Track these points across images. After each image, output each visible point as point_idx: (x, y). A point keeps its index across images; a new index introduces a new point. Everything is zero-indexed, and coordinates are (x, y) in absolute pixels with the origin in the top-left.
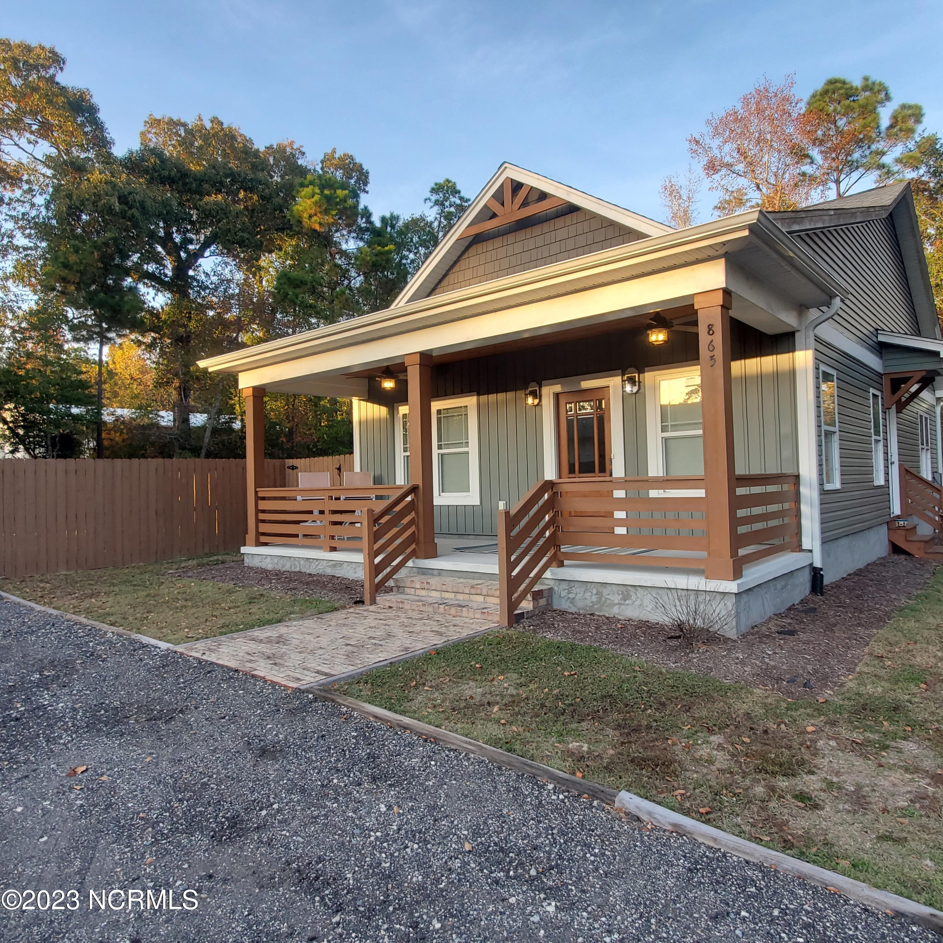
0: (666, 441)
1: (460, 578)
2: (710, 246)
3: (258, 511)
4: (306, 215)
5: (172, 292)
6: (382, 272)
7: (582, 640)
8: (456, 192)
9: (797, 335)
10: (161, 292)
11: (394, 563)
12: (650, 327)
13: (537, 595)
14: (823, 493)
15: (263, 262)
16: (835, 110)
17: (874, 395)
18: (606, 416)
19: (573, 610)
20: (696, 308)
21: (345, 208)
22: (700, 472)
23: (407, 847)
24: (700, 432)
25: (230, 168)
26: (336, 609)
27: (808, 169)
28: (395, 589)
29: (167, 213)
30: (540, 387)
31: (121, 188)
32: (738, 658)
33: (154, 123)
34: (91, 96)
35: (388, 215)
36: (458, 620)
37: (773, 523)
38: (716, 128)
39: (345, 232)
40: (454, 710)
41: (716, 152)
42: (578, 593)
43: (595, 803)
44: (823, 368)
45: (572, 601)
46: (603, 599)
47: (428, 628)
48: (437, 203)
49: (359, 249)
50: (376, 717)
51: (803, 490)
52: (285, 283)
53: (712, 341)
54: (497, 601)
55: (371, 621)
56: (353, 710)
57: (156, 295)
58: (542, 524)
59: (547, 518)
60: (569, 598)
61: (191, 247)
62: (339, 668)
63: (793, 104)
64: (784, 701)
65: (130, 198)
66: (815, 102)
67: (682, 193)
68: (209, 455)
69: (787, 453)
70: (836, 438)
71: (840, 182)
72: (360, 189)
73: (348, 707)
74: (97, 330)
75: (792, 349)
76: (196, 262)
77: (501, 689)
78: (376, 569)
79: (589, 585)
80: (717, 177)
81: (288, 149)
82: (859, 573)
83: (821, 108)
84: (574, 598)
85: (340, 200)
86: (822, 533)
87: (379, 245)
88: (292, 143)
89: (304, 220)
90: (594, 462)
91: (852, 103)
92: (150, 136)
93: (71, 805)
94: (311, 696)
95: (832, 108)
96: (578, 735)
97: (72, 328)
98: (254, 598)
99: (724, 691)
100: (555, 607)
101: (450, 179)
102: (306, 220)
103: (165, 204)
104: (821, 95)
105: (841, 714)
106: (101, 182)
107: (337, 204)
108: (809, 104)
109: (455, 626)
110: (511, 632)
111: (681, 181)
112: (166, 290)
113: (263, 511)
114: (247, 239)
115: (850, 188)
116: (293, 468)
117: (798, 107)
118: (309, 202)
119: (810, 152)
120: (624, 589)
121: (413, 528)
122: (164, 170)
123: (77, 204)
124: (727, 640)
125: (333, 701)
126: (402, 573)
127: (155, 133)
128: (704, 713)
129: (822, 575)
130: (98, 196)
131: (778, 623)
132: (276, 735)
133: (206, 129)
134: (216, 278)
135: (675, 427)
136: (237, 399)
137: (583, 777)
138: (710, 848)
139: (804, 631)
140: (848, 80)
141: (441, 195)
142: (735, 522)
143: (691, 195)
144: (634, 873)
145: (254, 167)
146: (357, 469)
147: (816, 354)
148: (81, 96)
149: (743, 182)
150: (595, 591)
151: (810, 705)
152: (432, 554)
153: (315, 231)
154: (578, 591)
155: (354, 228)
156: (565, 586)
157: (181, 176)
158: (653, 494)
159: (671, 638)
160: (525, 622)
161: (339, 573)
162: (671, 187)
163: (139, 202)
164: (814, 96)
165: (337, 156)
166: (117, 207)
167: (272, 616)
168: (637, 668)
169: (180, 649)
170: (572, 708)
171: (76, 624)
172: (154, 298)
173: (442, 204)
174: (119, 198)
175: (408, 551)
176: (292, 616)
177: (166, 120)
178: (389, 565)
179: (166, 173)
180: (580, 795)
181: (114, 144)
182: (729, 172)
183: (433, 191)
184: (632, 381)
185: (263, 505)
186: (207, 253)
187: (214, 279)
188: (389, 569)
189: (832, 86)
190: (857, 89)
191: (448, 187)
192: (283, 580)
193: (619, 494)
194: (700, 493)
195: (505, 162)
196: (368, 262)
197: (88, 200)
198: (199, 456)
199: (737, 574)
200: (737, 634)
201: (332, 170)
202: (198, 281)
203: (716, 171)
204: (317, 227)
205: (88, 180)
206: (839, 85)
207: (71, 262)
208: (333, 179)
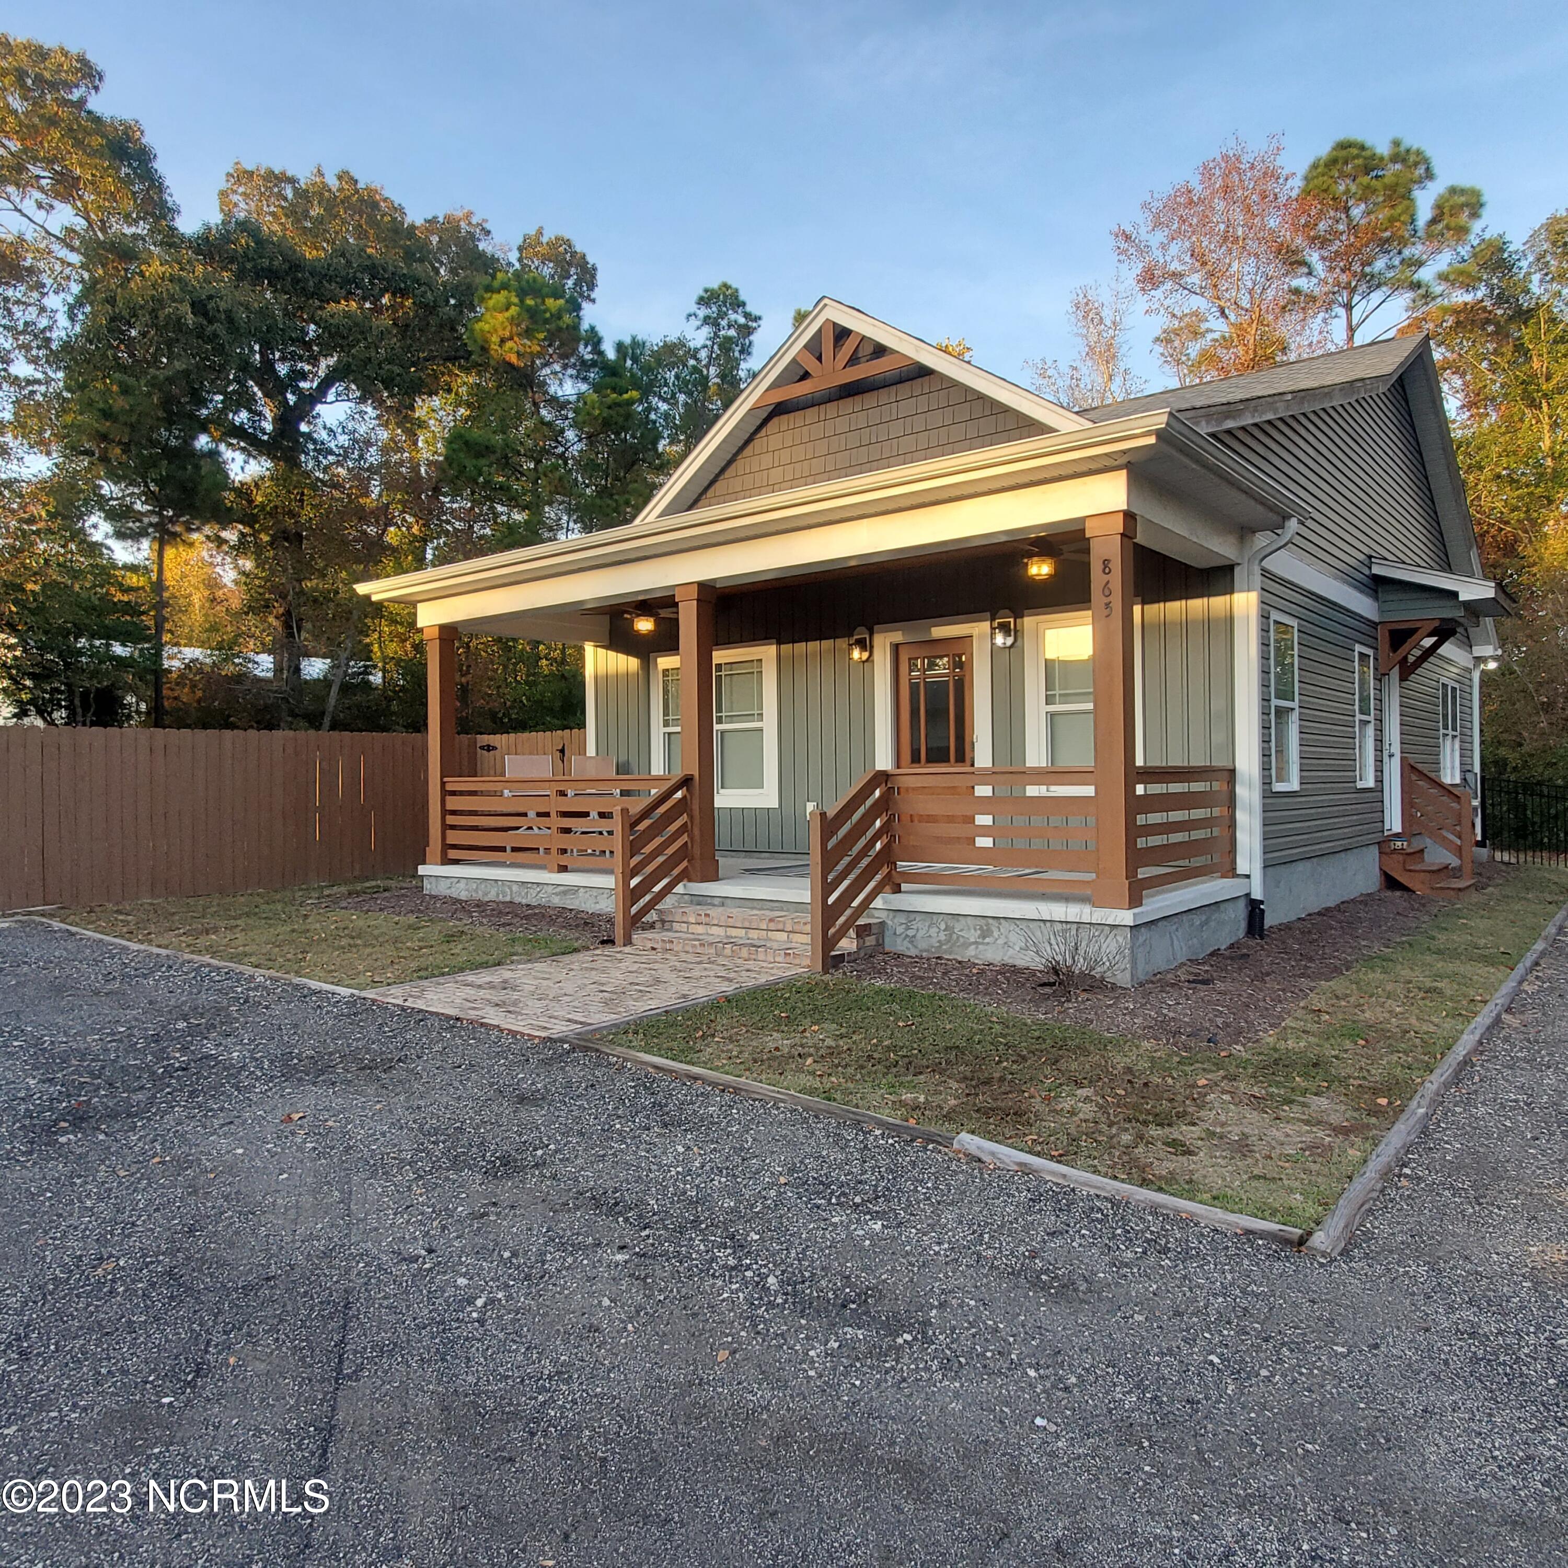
0: (1052, 716)
1: (753, 908)
2: (1106, 454)
3: (445, 812)
4: (495, 339)
5: (273, 458)
6: (617, 434)
7: (923, 988)
8: (737, 304)
9: (1237, 570)
10: (255, 458)
11: (657, 889)
12: (1031, 555)
13: (862, 932)
14: (1268, 794)
15: (420, 412)
16: (1347, 191)
17: (1361, 654)
18: (967, 679)
19: (913, 952)
20: (1087, 536)
21: (560, 329)
22: (1087, 761)
23: (713, 1180)
24: (1090, 706)
25: (369, 257)
26: (576, 950)
27: (1302, 282)
28: (658, 925)
29: (268, 331)
30: (871, 634)
31: (195, 288)
32: (1127, 1009)
33: (242, 176)
34: (142, 133)
35: (627, 341)
36: (751, 964)
37: (1197, 835)
38: (1157, 216)
39: (557, 367)
40: (755, 1061)
41: (1158, 253)
42: (920, 928)
43: (930, 1147)
44: (1275, 616)
45: (912, 940)
46: (955, 936)
47: (712, 973)
48: (707, 320)
49: (580, 396)
50: (656, 1067)
51: (1239, 790)
52: (461, 450)
53: (1108, 582)
54: (807, 939)
55: (628, 964)
56: (625, 1060)
57: (245, 462)
58: (870, 833)
59: (878, 823)
60: (907, 936)
61: (304, 385)
62: (598, 1016)
63: (1281, 181)
64: (1178, 1055)
65: (211, 305)
66: (1317, 177)
67: (1103, 314)
68: (335, 726)
69: (1218, 737)
70: (1294, 717)
71: (1352, 308)
72: (581, 295)
73: (619, 1057)
74: (155, 519)
75: (1229, 590)
76: (313, 409)
77: (816, 1040)
78: (633, 895)
79: (935, 917)
80: (1158, 293)
81: (463, 224)
82: (1325, 912)
83: (1325, 186)
84: (914, 936)
85: (552, 315)
86: (1264, 853)
87: (614, 390)
88: (469, 215)
89: (493, 346)
90: (948, 748)
91: (1374, 182)
92: (235, 198)
93: (300, 1149)
94: (565, 1046)
95: (1342, 188)
96: (914, 1087)
97: (111, 515)
98: (453, 936)
99: (1104, 1045)
100: (887, 949)
101: (729, 283)
102: (496, 347)
103: (265, 312)
104: (1326, 165)
105: (1245, 1068)
106: (163, 279)
107: (546, 321)
108: (1306, 178)
109: (748, 971)
110: (827, 977)
111: (1104, 296)
112: (261, 453)
113: (454, 813)
114: (398, 375)
115: (1367, 317)
116: (489, 748)
117: (1288, 186)
118: (501, 317)
119: (1308, 259)
120: (983, 921)
121: (685, 838)
122: (261, 257)
123: (125, 313)
124: (1114, 987)
125: (597, 1050)
126: (668, 902)
127: (244, 194)
128: (1074, 1066)
129: (1263, 911)
130: (159, 302)
131: (1191, 970)
132: (533, 1084)
133: (330, 191)
134: (346, 437)
135: (1065, 698)
136: (376, 636)
137: (918, 1123)
138: (1057, 1184)
139: (1223, 979)
140: (1368, 144)
141: (714, 309)
142: (1133, 832)
143: (1118, 318)
144: (970, 1202)
145: (409, 256)
146: (591, 751)
147: (1262, 596)
148: (125, 133)
149: (1198, 303)
150: (943, 926)
151: (1209, 1059)
152: (713, 876)
153: (510, 364)
154: (920, 925)
155: (573, 360)
156: (901, 919)
157: (290, 268)
158: (1032, 791)
159: (1044, 985)
160: (847, 967)
161: (571, 903)
162: (1087, 304)
163: (225, 311)
164: (1315, 166)
165: (545, 240)
166: (190, 319)
167: (485, 958)
168: (994, 1019)
169: (370, 994)
170: (906, 1060)
171: (202, 966)
172: (242, 469)
173: (716, 324)
174: (193, 305)
175: (676, 872)
176: (515, 958)
177: (262, 173)
178: (649, 890)
179: (266, 262)
180: (912, 1141)
181: (179, 212)
182: (1177, 287)
183: (702, 301)
184: (1005, 629)
185: (453, 803)
186: (331, 397)
187: (343, 440)
188: (647, 898)
189: (1344, 153)
190: (1382, 159)
191: (725, 296)
192: (488, 912)
193: (984, 791)
194: (1089, 791)
195: (824, 297)
196: (596, 418)
197: (142, 307)
198: (318, 728)
199: (1135, 901)
200: (1132, 980)
201: (536, 263)
202: (315, 442)
203: (1155, 286)
204: (513, 359)
205: (142, 274)
206: (1355, 151)
207: (115, 409)
208: (539, 280)
